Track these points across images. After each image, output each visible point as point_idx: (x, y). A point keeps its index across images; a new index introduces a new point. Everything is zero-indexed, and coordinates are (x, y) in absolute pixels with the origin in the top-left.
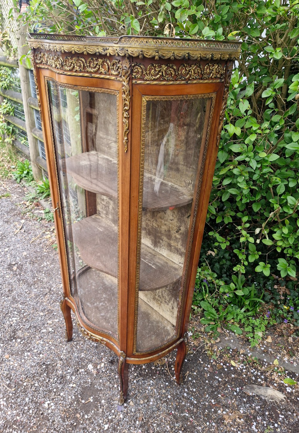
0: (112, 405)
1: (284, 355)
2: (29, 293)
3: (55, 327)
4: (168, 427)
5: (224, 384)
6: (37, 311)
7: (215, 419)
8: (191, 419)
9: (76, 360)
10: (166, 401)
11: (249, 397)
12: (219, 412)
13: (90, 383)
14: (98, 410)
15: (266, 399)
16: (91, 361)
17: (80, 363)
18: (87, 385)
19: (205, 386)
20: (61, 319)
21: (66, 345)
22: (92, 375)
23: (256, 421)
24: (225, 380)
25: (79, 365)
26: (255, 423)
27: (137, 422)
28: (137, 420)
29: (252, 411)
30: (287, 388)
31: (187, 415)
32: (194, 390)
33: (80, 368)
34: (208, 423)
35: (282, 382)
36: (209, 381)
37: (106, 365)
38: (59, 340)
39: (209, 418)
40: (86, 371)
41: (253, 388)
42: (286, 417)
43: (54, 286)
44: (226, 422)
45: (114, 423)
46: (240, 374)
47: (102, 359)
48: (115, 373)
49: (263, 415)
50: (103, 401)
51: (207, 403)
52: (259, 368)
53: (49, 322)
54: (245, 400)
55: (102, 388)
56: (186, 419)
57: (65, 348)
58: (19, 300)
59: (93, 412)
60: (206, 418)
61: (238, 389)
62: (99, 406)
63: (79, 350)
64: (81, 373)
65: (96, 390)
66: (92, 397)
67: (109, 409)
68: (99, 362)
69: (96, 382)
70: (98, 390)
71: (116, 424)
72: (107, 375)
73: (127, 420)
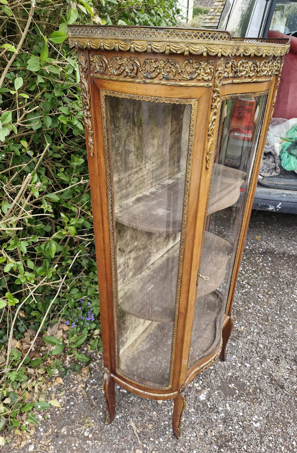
0: (229, 366)
9: (201, 415)
13: (219, 391)
14: (239, 376)
16: (196, 398)
17: (202, 409)
18: (222, 393)
22: (210, 392)
25: (204, 410)
27: (234, 344)
28: (232, 345)
33: (208, 407)
37: (195, 381)
38: (181, 449)
47: (190, 387)
50: (230, 374)
55: (219, 378)
59: (241, 380)
62: (235, 376)
64: (212, 403)
65: (222, 384)
66: (230, 386)
67: (234, 367)
68: (195, 390)
69: (216, 386)
70: (222, 382)
71: (242, 359)
72: (204, 377)
73: (236, 351)
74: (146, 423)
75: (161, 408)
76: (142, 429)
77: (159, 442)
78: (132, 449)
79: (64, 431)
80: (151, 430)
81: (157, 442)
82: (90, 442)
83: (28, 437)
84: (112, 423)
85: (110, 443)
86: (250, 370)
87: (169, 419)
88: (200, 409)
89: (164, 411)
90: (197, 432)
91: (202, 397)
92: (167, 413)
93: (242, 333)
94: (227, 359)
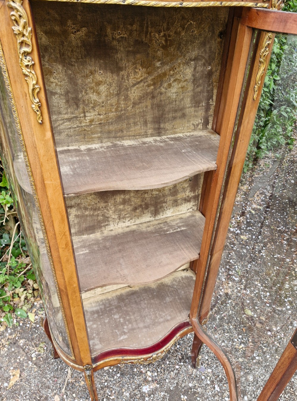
0: (197, 377)
4: (226, 334)
7: (225, 298)
8: (223, 315)
12: (221, 293)
13: (166, 394)
14: (198, 393)
16: (139, 386)
17: (136, 400)
18: (168, 398)
22: (156, 389)
23: (232, 275)
26: (234, 277)
29: (225, 274)
34: (228, 305)
37: (151, 370)
39: (224, 303)
42: (232, 259)
44: (230, 293)
45: (215, 379)
47: (141, 372)
48: (163, 363)
49: (229, 269)
50: (190, 385)
51: (213, 299)
55: (176, 381)
56: (222, 319)
60: (224, 305)
62: (195, 390)
63: (118, 398)
65: (175, 389)
66: (182, 396)
67: (200, 380)
68: (144, 377)
69: (167, 387)
70: (176, 387)
71: (216, 378)
72: (162, 372)
73: (215, 366)
74: (81, 378)
75: (103, 373)
76: (74, 380)
78: (55, 392)
79: (21, 342)
80: (80, 386)
82: (31, 363)
84: (57, 360)
85: (43, 374)
86: (216, 395)
87: (101, 387)
88: (135, 398)
89: (102, 378)
91: (146, 389)
92: (104, 381)
94: (199, 367)
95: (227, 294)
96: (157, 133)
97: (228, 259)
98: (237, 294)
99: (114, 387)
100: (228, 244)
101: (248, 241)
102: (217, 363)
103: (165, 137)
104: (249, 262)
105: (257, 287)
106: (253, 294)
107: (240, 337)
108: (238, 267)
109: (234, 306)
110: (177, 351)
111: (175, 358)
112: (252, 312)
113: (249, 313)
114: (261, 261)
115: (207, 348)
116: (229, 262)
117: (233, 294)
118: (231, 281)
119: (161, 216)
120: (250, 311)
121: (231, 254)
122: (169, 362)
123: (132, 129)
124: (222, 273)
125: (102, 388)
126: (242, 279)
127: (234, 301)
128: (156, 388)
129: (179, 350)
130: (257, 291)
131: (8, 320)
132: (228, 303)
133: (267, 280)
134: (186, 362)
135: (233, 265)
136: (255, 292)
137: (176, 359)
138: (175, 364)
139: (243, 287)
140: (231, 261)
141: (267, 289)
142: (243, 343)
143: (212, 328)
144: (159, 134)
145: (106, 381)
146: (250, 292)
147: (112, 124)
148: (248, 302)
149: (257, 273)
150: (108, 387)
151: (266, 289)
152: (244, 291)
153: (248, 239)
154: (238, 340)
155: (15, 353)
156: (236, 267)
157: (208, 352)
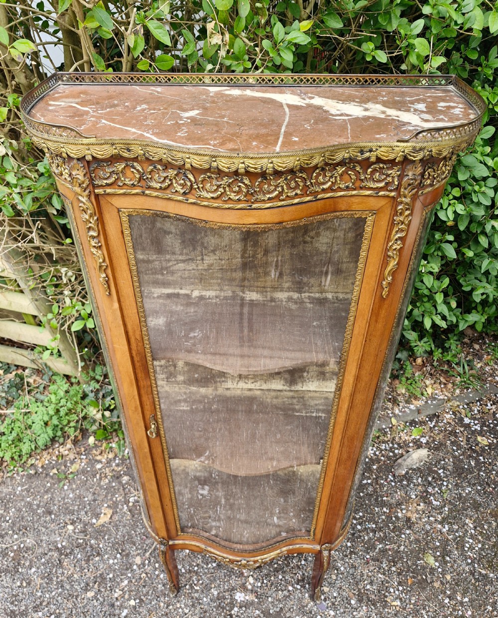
0: (311, 612)
1: (392, 409)
2: (29, 584)
3: (134, 593)
4: (380, 575)
5: (377, 484)
6: (77, 596)
7: (403, 525)
8: (387, 547)
9: (214, 607)
10: (351, 553)
11: (404, 476)
12: (400, 515)
13: (262, 615)
15: (417, 465)
16: (233, 589)
17: (222, 604)
19: (364, 501)
20: (129, 575)
21: (178, 602)
22: (252, 603)
23: (430, 494)
24: (374, 479)
25: (223, 608)
26: (432, 498)
27: (353, 602)
28: (350, 601)
29: (420, 488)
30: (422, 440)
31: (381, 546)
32: (361, 514)
33: (230, 611)
34: (403, 536)
35: (413, 437)
36: (363, 492)
37: (255, 576)
38: (162, 604)
39: (398, 530)
40: (241, 607)
41: (400, 465)
42: (444, 468)
43: (58, 539)
44: (413, 519)
46: (378, 461)
47: (242, 574)
48: (274, 575)
49: (430, 483)
51: (384, 517)
52: (386, 439)
53: (116, 595)
54: (405, 483)
55: (281, 606)
56: (384, 551)
57: (183, 606)
58: (23, 608)
60: (397, 533)
61: (390, 477)
63: (202, 591)
64: (239, 614)
65: (276, 615)
68: (243, 581)
69: (266, 607)
70: (278, 613)
72: (269, 585)
73: (342, 610)
77: (158, 576)
78: (139, 552)
79: (125, 479)
81: (157, 573)
83: (106, 456)
88: (222, 602)
90: (191, 612)
91: (240, 596)
93: (384, 607)
94: (318, 602)
95: (408, 519)
96: (297, 288)
97: (436, 467)
98: (424, 525)
99: (203, 577)
100: (449, 442)
101: (487, 448)
102: (346, 608)
103: (307, 294)
104: (470, 484)
105: (466, 527)
106: (451, 537)
107: (401, 588)
108: (447, 486)
109: (412, 542)
110: (298, 567)
111: (292, 575)
112: (436, 561)
113: (431, 561)
114: (494, 489)
115: (341, 582)
116: (436, 472)
117: (417, 523)
118: (425, 503)
119: (299, 387)
120: (433, 558)
121: (447, 460)
122: (283, 577)
123: (261, 280)
124: (415, 485)
125: (190, 572)
126: (445, 506)
127: (415, 534)
128: (253, 601)
129: (303, 568)
130: (461, 534)
131: (119, 448)
132: (404, 534)
133: (490, 523)
134: (304, 587)
135: (441, 480)
136: (457, 534)
137: (293, 578)
138: (290, 583)
139: (439, 518)
140: (441, 471)
141: (482, 537)
142: (401, 599)
143: (364, 559)
144: (300, 290)
145: (198, 565)
146: (449, 530)
147: (235, 271)
148: (438, 544)
149: (476, 506)
150: (196, 573)
151: (480, 537)
152: (439, 526)
153: (490, 445)
154: (394, 592)
155: (115, 489)
156: (445, 483)
157: (341, 588)
